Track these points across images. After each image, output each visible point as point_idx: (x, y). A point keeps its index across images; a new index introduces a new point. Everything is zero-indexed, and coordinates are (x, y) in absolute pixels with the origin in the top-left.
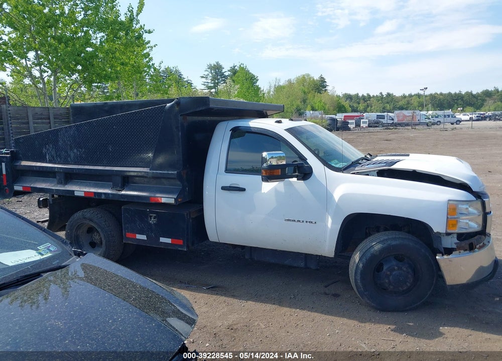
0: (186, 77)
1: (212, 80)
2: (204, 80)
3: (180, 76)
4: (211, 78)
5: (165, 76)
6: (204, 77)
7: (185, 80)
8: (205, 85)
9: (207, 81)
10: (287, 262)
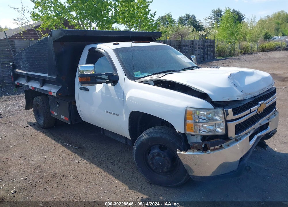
0: (198, 19)
1: (214, 20)
2: (209, 20)
3: (195, 18)
4: (214, 18)
5: (186, 19)
6: (210, 18)
7: (197, 21)
8: (209, 23)
9: (212, 20)
10: (118, 139)
